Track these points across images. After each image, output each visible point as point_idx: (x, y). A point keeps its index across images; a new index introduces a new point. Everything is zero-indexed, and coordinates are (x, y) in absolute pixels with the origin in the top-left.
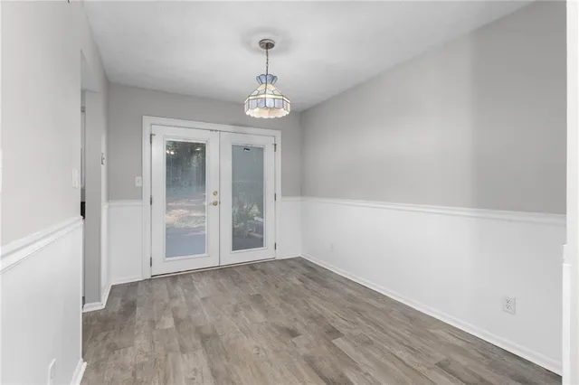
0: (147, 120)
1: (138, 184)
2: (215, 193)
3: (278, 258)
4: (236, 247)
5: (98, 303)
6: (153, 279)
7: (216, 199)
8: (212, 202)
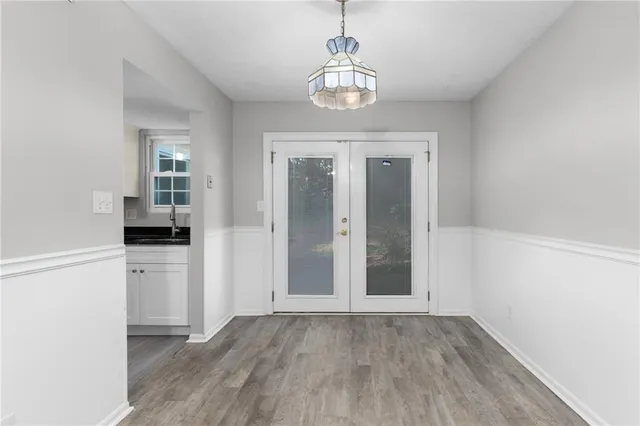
0: (268, 137)
1: (259, 209)
2: (345, 220)
3: (431, 314)
4: (371, 290)
5: (201, 335)
6: (275, 316)
7: (345, 227)
8: (340, 231)
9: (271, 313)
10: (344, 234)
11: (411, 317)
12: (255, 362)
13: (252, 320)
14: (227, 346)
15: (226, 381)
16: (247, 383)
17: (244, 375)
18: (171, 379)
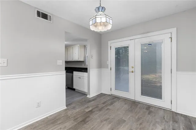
1: (107, 64)
5: (89, 96)
7: (133, 70)
8: (131, 71)
9: (110, 94)
10: (132, 72)
11: (160, 108)
12: (96, 106)
13: (105, 95)
14: (93, 100)
15: (86, 109)
16: (89, 111)
17: (90, 109)
18: (77, 104)
